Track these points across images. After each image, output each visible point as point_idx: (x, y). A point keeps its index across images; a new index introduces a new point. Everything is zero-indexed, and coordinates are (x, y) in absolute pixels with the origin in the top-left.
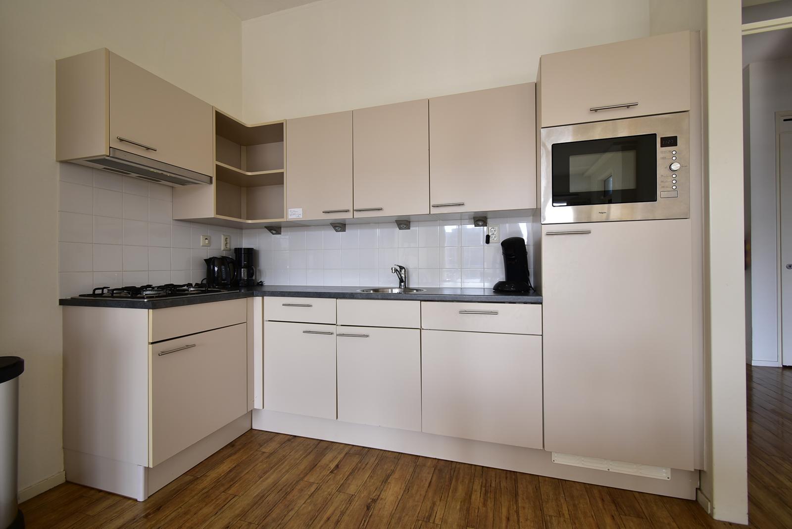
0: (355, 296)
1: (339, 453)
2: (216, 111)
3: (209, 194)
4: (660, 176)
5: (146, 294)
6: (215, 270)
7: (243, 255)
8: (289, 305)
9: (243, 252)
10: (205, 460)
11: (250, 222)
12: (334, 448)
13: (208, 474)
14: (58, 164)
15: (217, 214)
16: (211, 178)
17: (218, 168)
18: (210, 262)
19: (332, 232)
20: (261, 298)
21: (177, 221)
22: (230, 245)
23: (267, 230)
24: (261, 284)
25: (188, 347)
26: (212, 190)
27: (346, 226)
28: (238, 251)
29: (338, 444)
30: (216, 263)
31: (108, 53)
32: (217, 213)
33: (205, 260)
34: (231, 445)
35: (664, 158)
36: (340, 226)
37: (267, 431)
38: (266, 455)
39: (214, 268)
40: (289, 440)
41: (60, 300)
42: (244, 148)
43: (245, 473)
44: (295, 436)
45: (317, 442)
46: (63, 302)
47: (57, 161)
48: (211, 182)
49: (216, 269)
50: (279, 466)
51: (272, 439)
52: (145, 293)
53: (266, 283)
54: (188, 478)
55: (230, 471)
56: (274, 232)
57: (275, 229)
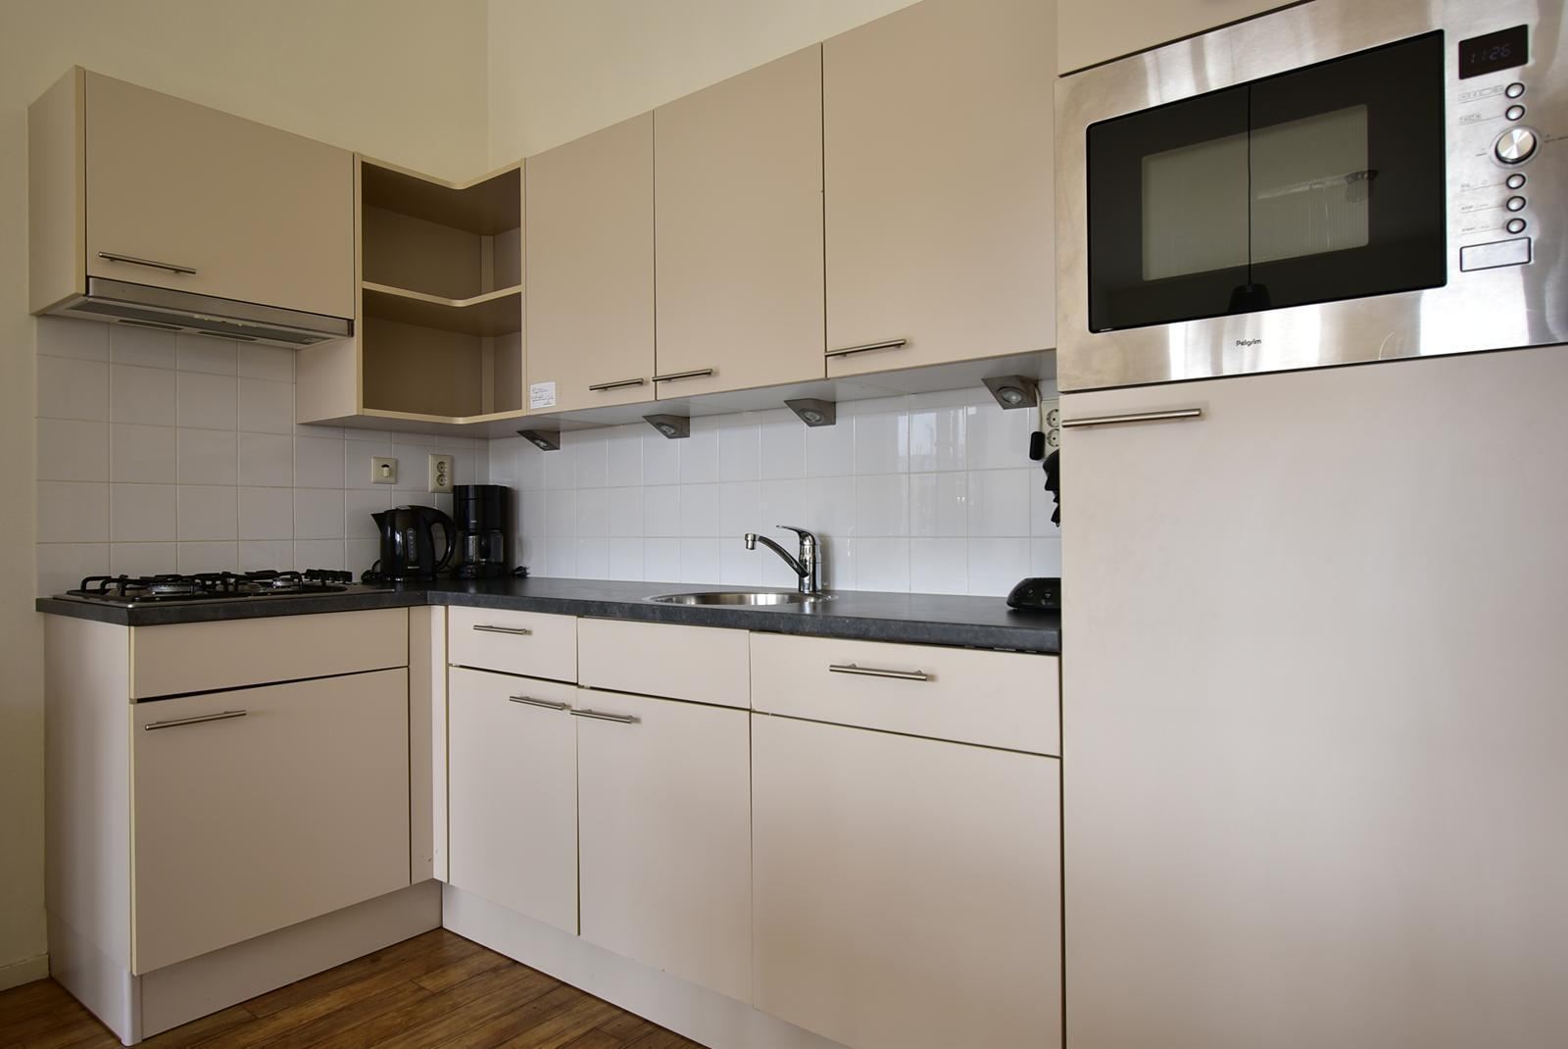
0: (609, 609)
1: (578, 1025)
2: (363, 163)
3: (349, 360)
4: (1459, 189)
5: (157, 593)
6: (395, 541)
7: (471, 503)
8: (490, 628)
9: (471, 495)
10: (299, 981)
11: (461, 421)
12: (575, 1010)
13: (280, 1015)
14: (35, 320)
15: (364, 407)
16: (351, 322)
17: (367, 295)
18: (385, 520)
19: (658, 440)
20: (443, 607)
21: (308, 427)
22: (452, 478)
23: (524, 438)
24: (522, 574)
25: (228, 716)
26: (352, 351)
27: (691, 421)
28: (460, 492)
29: (593, 1001)
30: (398, 524)
31: (82, 75)
32: (366, 405)
33: (373, 515)
34: (374, 957)
35: (1473, 119)
36: (675, 423)
37: (467, 940)
38: (420, 995)
39: (393, 536)
40: (495, 970)
41: (37, 600)
42: (487, 240)
43: (345, 1029)
44: (517, 962)
45: (546, 985)
46: (43, 606)
47: (32, 314)
48: (351, 333)
49: (398, 538)
50: (425, 1028)
51: (463, 958)
52: (156, 590)
53: (532, 573)
54: (244, 1014)
55: (328, 1016)
56: (542, 444)
57: (545, 434)
